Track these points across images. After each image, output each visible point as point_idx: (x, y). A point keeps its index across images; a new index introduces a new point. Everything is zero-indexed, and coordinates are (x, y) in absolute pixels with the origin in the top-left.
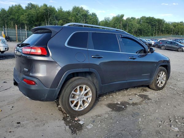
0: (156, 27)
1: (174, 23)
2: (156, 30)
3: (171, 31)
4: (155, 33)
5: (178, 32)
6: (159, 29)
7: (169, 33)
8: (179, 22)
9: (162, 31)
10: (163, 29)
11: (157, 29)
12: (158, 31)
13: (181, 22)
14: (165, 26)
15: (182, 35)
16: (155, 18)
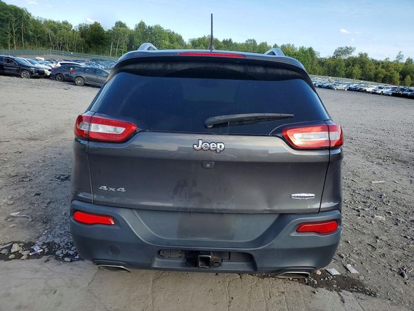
0: (11, 26)
1: (50, 22)
2: (12, 32)
3: (49, 41)
4: (12, 42)
5: (64, 44)
6: (19, 32)
7: (44, 45)
8: (61, 22)
9: (27, 38)
10: (31, 33)
11: (14, 31)
12: (18, 35)
13: (64, 23)
14: (31, 25)
15: (73, 51)
16: (5, 4)
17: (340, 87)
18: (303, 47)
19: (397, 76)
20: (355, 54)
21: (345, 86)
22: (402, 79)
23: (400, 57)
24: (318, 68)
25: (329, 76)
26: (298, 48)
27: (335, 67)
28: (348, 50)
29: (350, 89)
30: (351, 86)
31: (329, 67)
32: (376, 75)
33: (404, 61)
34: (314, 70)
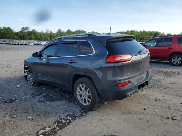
17: (31, 44)
18: (4, 27)
19: (49, 38)
20: (30, 30)
21: (33, 43)
22: (51, 39)
23: (47, 30)
24: (16, 36)
25: (22, 39)
26: (2, 27)
27: (24, 36)
28: (27, 28)
29: (35, 45)
30: (35, 43)
31: (21, 36)
32: (41, 38)
33: (49, 32)
34: (13, 37)
